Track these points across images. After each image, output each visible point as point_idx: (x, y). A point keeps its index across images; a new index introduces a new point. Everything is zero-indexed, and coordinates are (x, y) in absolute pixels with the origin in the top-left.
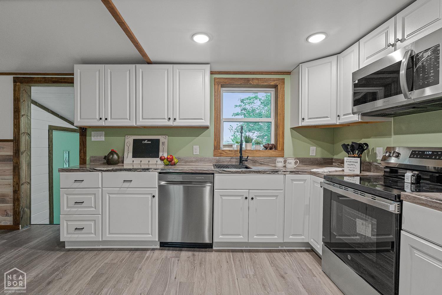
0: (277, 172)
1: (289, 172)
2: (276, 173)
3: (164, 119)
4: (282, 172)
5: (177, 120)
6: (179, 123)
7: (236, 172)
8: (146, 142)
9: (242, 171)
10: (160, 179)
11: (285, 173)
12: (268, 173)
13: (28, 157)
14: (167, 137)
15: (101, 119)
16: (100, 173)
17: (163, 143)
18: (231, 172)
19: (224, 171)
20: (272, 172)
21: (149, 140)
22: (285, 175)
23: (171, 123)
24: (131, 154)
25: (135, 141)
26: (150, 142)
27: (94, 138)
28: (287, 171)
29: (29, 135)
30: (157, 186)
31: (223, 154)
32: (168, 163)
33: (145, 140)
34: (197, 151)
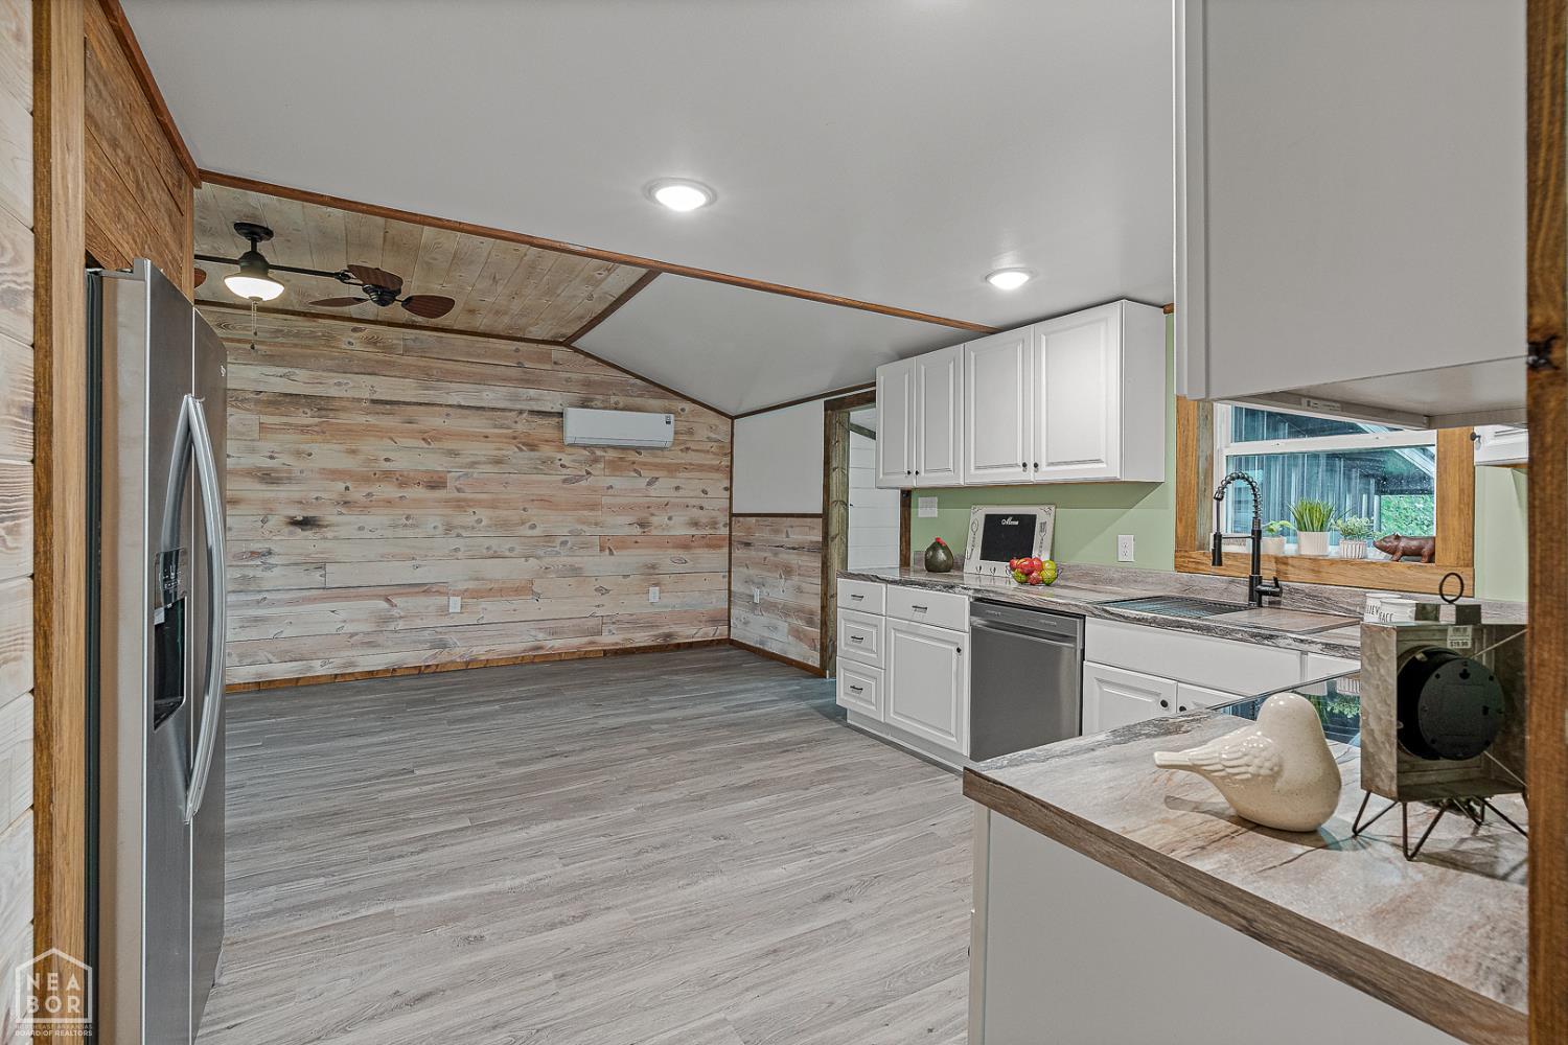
0: (1271, 637)
1: (1320, 646)
2: (1270, 643)
3: (1017, 465)
4: (1291, 641)
5: (1043, 467)
6: (1048, 474)
7: (1139, 620)
8: (1009, 522)
9: (1154, 619)
10: (973, 613)
11: (1305, 647)
12: (1239, 636)
13: (843, 547)
14: (1053, 508)
15: (909, 473)
16: (883, 585)
17: (1044, 524)
18: (1124, 617)
19: (1106, 611)
20: (1254, 635)
21: (1015, 517)
22: (1304, 653)
23: (1031, 476)
24: (978, 551)
25: (988, 517)
26: (1017, 523)
27: (924, 511)
28: (1313, 642)
29: (845, 504)
30: (967, 628)
31: (1203, 564)
32: (1023, 578)
33: (1006, 517)
34: (1127, 550)
